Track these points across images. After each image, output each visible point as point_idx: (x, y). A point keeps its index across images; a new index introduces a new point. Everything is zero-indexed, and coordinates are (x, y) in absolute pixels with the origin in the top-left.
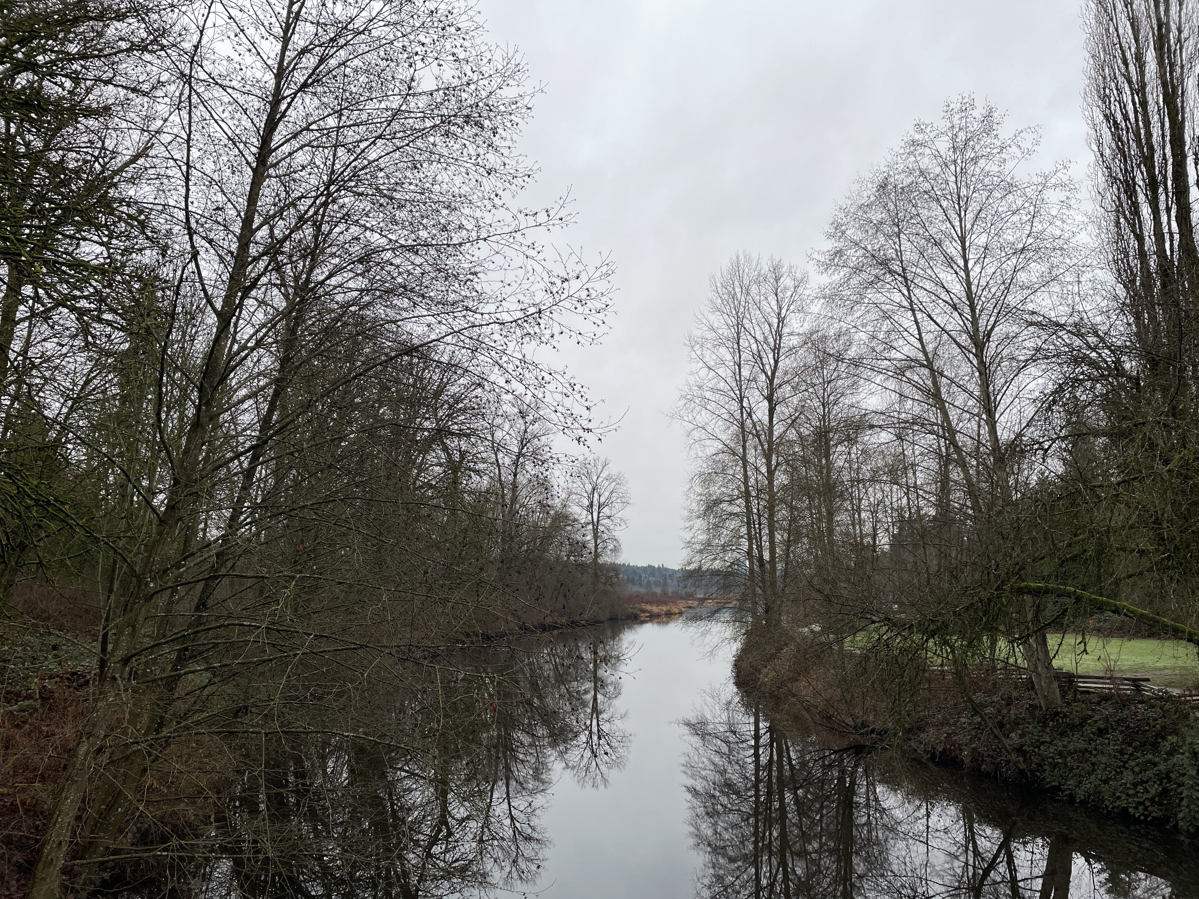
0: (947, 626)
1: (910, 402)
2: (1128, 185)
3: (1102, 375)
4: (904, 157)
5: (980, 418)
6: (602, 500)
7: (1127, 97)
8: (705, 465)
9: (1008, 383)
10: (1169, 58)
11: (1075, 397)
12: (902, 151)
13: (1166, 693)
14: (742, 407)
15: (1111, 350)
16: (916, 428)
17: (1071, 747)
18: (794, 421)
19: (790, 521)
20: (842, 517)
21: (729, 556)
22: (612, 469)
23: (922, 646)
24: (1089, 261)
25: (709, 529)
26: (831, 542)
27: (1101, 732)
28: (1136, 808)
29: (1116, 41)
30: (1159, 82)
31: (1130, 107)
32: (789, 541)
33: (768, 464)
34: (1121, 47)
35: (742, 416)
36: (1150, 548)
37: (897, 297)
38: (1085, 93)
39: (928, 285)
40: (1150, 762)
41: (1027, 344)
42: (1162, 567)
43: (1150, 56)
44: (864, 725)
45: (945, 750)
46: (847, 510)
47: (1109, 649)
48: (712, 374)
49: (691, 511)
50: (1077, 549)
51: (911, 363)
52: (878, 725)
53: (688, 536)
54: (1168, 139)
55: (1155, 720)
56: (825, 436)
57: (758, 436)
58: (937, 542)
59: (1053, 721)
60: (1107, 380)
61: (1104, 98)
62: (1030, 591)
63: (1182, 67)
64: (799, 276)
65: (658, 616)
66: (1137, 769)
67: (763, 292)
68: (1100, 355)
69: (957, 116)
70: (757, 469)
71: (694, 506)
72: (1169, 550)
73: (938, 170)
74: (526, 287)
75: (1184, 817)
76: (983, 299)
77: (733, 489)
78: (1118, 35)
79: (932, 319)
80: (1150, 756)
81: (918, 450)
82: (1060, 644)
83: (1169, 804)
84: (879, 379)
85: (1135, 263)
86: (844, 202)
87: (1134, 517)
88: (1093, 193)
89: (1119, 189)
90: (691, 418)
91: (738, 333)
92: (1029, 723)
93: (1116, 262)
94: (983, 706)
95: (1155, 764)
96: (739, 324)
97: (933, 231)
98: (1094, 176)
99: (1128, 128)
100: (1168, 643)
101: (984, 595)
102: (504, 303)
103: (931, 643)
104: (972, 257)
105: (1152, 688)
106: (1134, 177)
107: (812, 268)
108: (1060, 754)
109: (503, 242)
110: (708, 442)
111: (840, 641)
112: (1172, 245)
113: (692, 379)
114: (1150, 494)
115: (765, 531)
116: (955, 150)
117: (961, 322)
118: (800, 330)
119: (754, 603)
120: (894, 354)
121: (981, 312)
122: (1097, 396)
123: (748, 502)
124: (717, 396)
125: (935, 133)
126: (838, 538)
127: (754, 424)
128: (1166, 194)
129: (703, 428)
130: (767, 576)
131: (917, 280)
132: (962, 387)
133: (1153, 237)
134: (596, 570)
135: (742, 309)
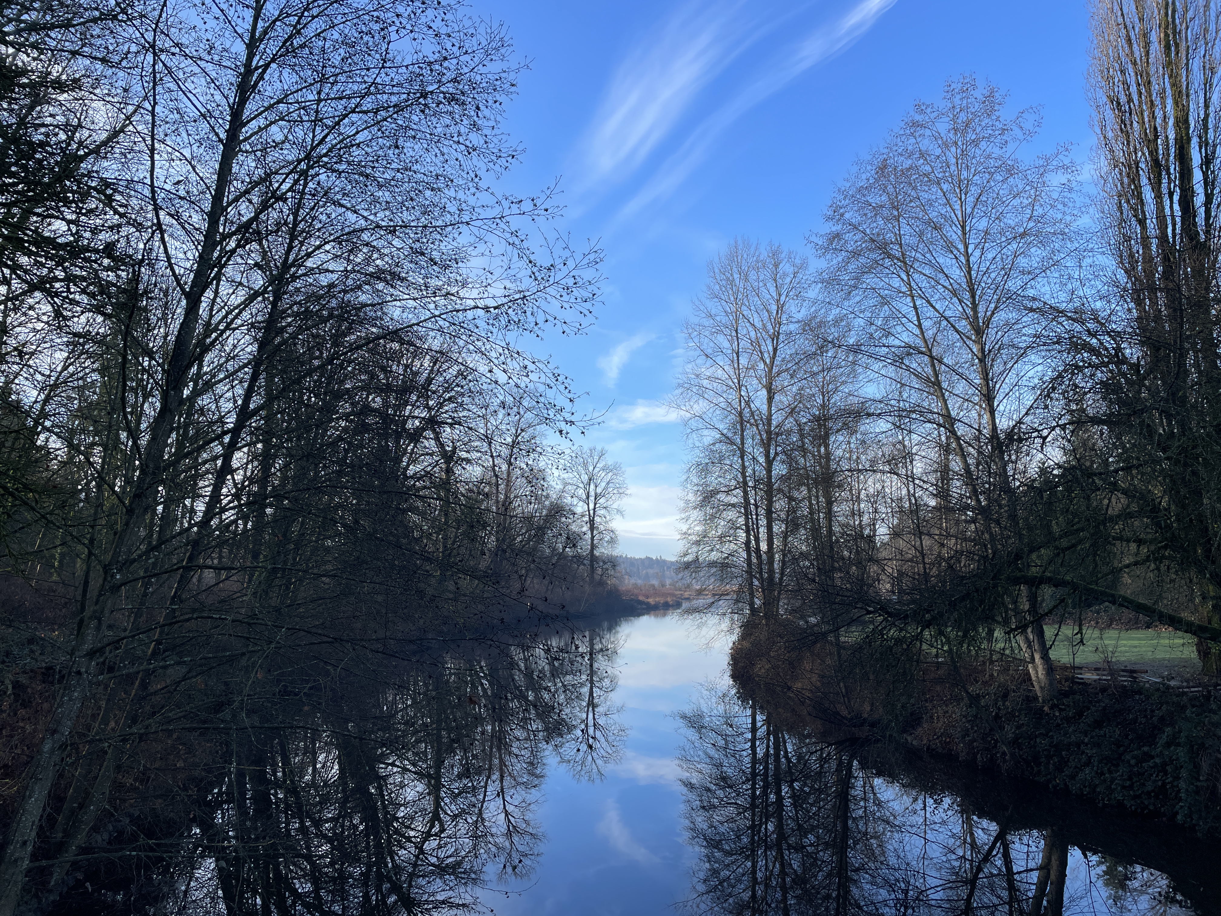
0: (942, 616)
1: (908, 390)
2: (1130, 168)
3: (1102, 362)
4: (904, 138)
5: (981, 406)
6: (599, 490)
7: (1132, 80)
8: (702, 455)
9: (1007, 371)
10: (1174, 36)
11: (1075, 384)
12: (902, 132)
13: (1164, 684)
14: (740, 396)
15: (1110, 336)
16: (914, 416)
18: (791, 413)
19: (788, 512)
20: (841, 509)
21: (727, 547)
22: (609, 460)
23: (919, 637)
24: (1091, 246)
25: (705, 520)
26: (830, 532)
27: (1098, 724)
28: (1132, 801)
29: (1120, 20)
31: (1133, 89)
32: (786, 532)
33: (767, 455)
34: (1126, 27)
35: (740, 406)
37: (896, 282)
38: (1089, 74)
39: (927, 270)
40: (1145, 753)
41: (1027, 330)
42: (1156, 557)
47: (1106, 640)
48: (710, 362)
49: (687, 502)
51: (910, 350)
53: (684, 528)
54: (1171, 122)
55: (1152, 712)
56: (824, 425)
57: (757, 426)
60: (1107, 367)
61: (1109, 79)
62: (1027, 581)
63: (1187, 47)
64: (798, 261)
65: (655, 607)
66: (1133, 761)
67: (761, 278)
68: (1100, 342)
69: (958, 97)
70: (755, 459)
71: (691, 497)
72: (1166, 539)
73: (938, 152)
76: (983, 285)
77: (730, 479)
78: (1122, 15)
79: (931, 305)
80: (1146, 749)
82: (1057, 635)
84: (877, 366)
85: (1138, 249)
86: (843, 184)
88: (1095, 177)
89: (1121, 174)
90: (688, 407)
91: (736, 321)
92: (1025, 715)
93: (1117, 247)
94: (979, 697)
95: (1151, 757)
96: (738, 311)
97: (933, 214)
98: (1096, 160)
99: (1131, 110)
101: (981, 584)
102: (489, 288)
104: (973, 241)
105: (1149, 680)
106: (1137, 161)
108: (1056, 746)
109: (487, 226)
110: (706, 432)
112: (1174, 230)
113: (689, 368)
115: (763, 522)
116: (956, 130)
117: (960, 309)
118: (799, 316)
119: (752, 595)
120: (891, 341)
121: (980, 297)
122: (1097, 384)
123: (746, 493)
124: (715, 385)
125: (935, 114)
126: (836, 529)
127: (752, 414)
128: (1169, 178)
129: (701, 417)
130: (765, 568)
131: (916, 265)
132: (961, 375)
133: (1155, 221)
134: (591, 561)
135: (740, 296)
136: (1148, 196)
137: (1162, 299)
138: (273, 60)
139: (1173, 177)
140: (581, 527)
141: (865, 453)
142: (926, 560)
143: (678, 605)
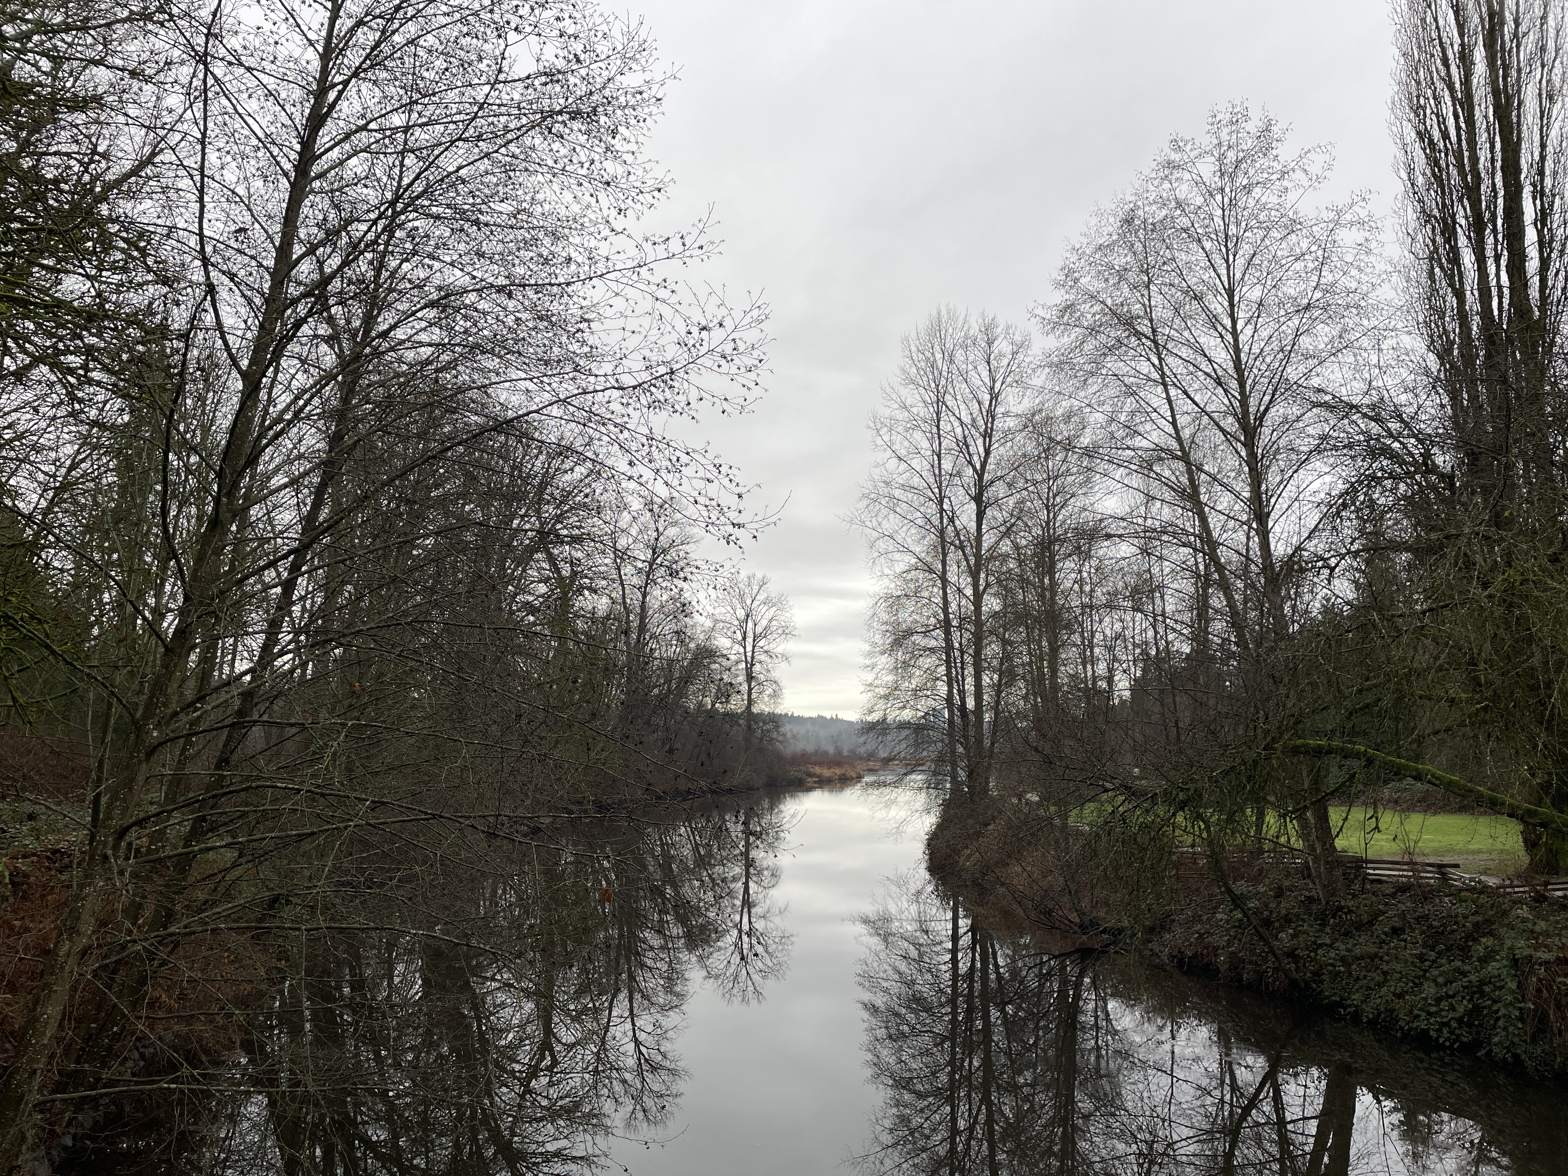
0: (1200, 796)
1: (1158, 504)
2: (1445, 223)
3: (1407, 473)
4: (1156, 183)
5: (1250, 527)
6: (759, 629)
7: (1448, 109)
8: (892, 586)
9: (1285, 481)
10: (1503, 58)
11: (1371, 500)
12: (1153, 175)
13: (1480, 882)
14: (942, 510)
15: (1418, 440)
16: (1165, 538)
17: (1357, 951)
18: (1009, 529)
19: (1002, 659)
20: (1069, 656)
21: (924, 705)
22: (773, 589)
23: (1169, 822)
24: (1393, 323)
25: (896, 668)
26: (1055, 687)
28: (1439, 1031)
29: (1434, 35)
30: (1489, 89)
31: (1451, 122)
32: (1000, 685)
33: (975, 586)
34: (1441, 44)
35: (942, 522)
36: (1464, 696)
37: (1145, 367)
38: (1393, 103)
39: (1185, 352)
40: (1457, 970)
41: (1310, 430)
42: (1477, 720)
43: (1479, 54)
44: (1093, 923)
45: (1195, 955)
46: (1075, 645)
47: (1408, 826)
48: (903, 466)
49: (874, 644)
50: (1369, 698)
51: (1160, 453)
52: (1111, 923)
53: (870, 677)
54: (1498, 164)
55: (1465, 917)
56: (1049, 548)
57: (962, 547)
58: (1190, 686)
59: (1334, 917)
60: (1413, 478)
61: (1418, 109)
62: (1308, 751)
63: (1519, 71)
64: (1018, 338)
65: (830, 781)
66: (1441, 980)
67: (971, 358)
68: (1404, 446)
69: (1226, 130)
70: (960, 591)
71: (878, 638)
72: (1486, 699)
73: (1199, 201)
74: (653, 339)
75: (1500, 1042)
76: (1255, 371)
77: (929, 615)
78: (1438, 27)
79: (1189, 397)
80: (1458, 963)
81: (1167, 566)
82: (1345, 820)
83: (1481, 1025)
85: (1453, 326)
86: (1078, 241)
87: (1443, 656)
88: (1400, 234)
89: (1433, 230)
90: (875, 523)
91: (938, 413)
92: (1304, 920)
93: (1427, 325)
94: (1246, 898)
95: (1464, 974)
96: (940, 401)
97: (1192, 281)
98: (1402, 212)
99: (1447, 149)
100: (1482, 819)
101: (1250, 755)
102: (624, 361)
103: (1180, 818)
104: (1242, 315)
105: (1462, 876)
106: (1454, 215)
107: (1034, 328)
108: (1343, 960)
109: (625, 280)
110: (897, 556)
111: (1063, 815)
112: (1500, 303)
113: (877, 473)
114: (1464, 626)
115: (970, 670)
116: (1223, 173)
117: (1226, 401)
118: (1019, 409)
119: (954, 765)
120: (1139, 442)
121: (1252, 388)
122: (1399, 500)
123: (947, 633)
124: (910, 495)
125: (1196, 153)
126: (1063, 679)
127: (957, 532)
128: (1495, 237)
129: (891, 537)
130: (971, 730)
131: (1170, 345)
132: (1225, 486)
133: (1476, 293)
134: (748, 721)
135: (943, 382)
137: (1483, 393)
139: (1500, 236)
140: (736, 676)
142: (1181, 724)
143: (860, 777)
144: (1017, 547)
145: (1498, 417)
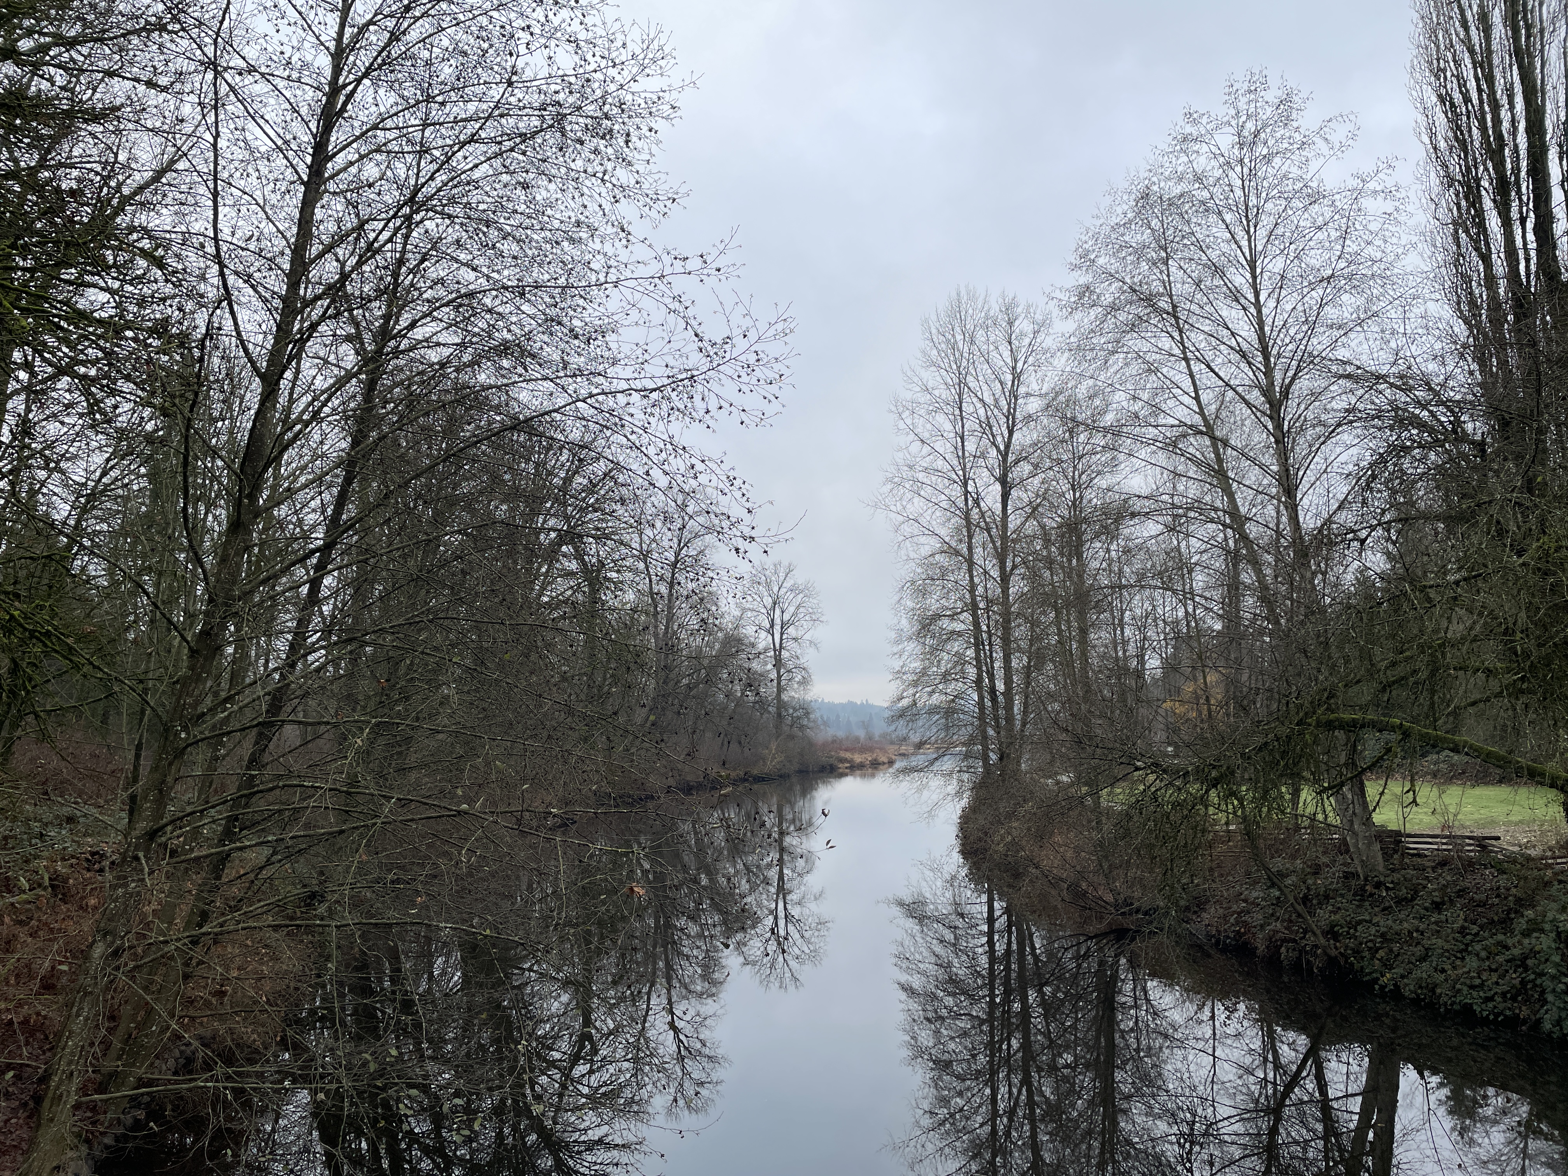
0: (1233, 773)
2: (1469, 187)
3: (1436, 441)
4: (1172, 157)
5: (1279, 502)
6: (786, 617)
7: (1468, 72)
8: (918, 570)
9: (1312, 453)
10: (1525, 18)
11: (1401, 470)
12: (1169, 149)
13: (1522, 854)
14: (966, 492)
15: (1448, 407)
16: (1192, 514)
18: (1035, 509)
19: (1030, 641)
20: (1100, 637)
21: (953, 687)
22: (799, 577)
23: (1204, 800)
24: (1420, 292)
25: (924, 653)
26: (1085, 668)
27: (1438, 907)
28: (1483, 1005)
30: (1511, 48)
31: (1472, 85)
32: (1028, 667)
33: (1002, 567)
34: (1460, 6)
35: (967, 504)
36: (1499, 665)
37: (1166, 343)
38: (1413, 67)
39: (1207, 326)
40: (1499, 943)
42: (1516, 692)
43: (1499, 15)
44: (1127, 903)
46: (1105, 625)
47: (1446, 799)
48: (926, 449)
49: (900, 631)
50: (1403, 670)
51: (1184, 429)
52: (1145, 902)
53: (897, 664)
54: (1522, 126)
55: (1507, 890)
56: (1076, 529)
57: (988, 530)
60: (1443, 446)
61: (1438, 72)
62: (1343, 726)
63: (1542, 31)
64: (1039, 317)
65: (861, 766)
66: (1483, 954)
67: (992, 339)
68: (1433, 414)
69: (1244, 100)
70: (986, 572)
71: (904, 622)
72: (1523, 669)
73: (1218, 173)
76: (1280, 343)
77: (954, 601)
79: (1213, 371)
80: (1500, 937)
82: (1382, 794)
84: (1144, 452)
85: (1480, 290)
87: (1478, 627)
88: (1424, 201)
89: (1457, 195)
90: (899, 507)
91: (960, 395)
92: (1343, 896)
93: (1454, 290)
94: (1282, 875)
95: (1507, 948)
96: (962, 383)
97: (1214, 255)
98: (1424, 177)
99: (1469, 112)
100: (1523, 792)
101: (1283, 731)
102: (646, 366)
103: (1213, 793)
104: (1266, 285)
105: (1503, 848)
106: (1478, 179)
107: (1053, 310)
108: (1383, 936)
110: (922, 539)
111: (1096, 795)
112: (1527, 267)
113: (900, 456)
114: (1499, 595)
115: (998, 655)
116: (1241, 145)
117: (1251, 374)
118: (1041, 390)
119: (986, 749)
120: (1161, 419)
121: (1277, 360)
122: (1430, 469)
123: (975, 617)
124: (934, 478)
125: (1214, 124)
126: (1095, 661)
127: (982, 514)
128: (1520, 200)
129: (916, 521)
130: (1001, 712)
131: (1193, 320)
132: (1253, 461)
133: (1502, 255)
134: (778, 708)
135: (964, 363)
136: (1493, 224)
137: (1513, 357)
138: (366, 75)
139: (1525, 198)
140: (765, 666)
141: (1129, 563)
142: (1213, 702)
143: (891, 763)
144: (1043, 527)
145: (1529, 381)
